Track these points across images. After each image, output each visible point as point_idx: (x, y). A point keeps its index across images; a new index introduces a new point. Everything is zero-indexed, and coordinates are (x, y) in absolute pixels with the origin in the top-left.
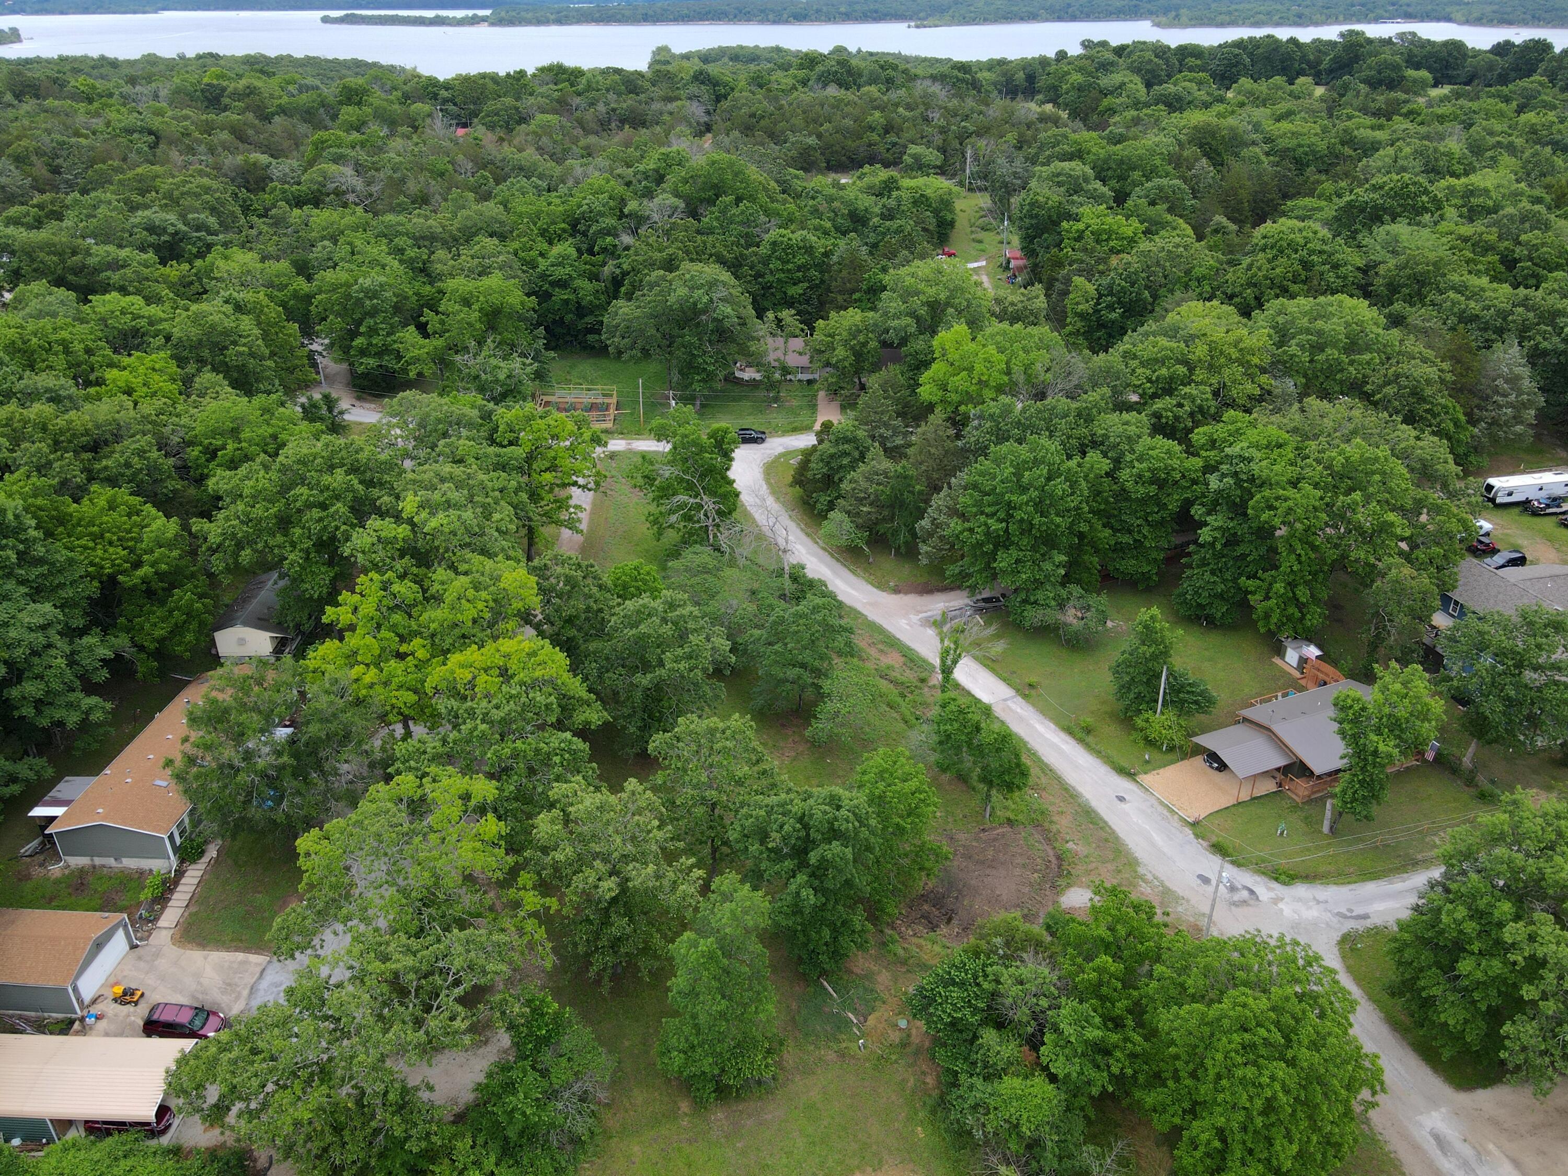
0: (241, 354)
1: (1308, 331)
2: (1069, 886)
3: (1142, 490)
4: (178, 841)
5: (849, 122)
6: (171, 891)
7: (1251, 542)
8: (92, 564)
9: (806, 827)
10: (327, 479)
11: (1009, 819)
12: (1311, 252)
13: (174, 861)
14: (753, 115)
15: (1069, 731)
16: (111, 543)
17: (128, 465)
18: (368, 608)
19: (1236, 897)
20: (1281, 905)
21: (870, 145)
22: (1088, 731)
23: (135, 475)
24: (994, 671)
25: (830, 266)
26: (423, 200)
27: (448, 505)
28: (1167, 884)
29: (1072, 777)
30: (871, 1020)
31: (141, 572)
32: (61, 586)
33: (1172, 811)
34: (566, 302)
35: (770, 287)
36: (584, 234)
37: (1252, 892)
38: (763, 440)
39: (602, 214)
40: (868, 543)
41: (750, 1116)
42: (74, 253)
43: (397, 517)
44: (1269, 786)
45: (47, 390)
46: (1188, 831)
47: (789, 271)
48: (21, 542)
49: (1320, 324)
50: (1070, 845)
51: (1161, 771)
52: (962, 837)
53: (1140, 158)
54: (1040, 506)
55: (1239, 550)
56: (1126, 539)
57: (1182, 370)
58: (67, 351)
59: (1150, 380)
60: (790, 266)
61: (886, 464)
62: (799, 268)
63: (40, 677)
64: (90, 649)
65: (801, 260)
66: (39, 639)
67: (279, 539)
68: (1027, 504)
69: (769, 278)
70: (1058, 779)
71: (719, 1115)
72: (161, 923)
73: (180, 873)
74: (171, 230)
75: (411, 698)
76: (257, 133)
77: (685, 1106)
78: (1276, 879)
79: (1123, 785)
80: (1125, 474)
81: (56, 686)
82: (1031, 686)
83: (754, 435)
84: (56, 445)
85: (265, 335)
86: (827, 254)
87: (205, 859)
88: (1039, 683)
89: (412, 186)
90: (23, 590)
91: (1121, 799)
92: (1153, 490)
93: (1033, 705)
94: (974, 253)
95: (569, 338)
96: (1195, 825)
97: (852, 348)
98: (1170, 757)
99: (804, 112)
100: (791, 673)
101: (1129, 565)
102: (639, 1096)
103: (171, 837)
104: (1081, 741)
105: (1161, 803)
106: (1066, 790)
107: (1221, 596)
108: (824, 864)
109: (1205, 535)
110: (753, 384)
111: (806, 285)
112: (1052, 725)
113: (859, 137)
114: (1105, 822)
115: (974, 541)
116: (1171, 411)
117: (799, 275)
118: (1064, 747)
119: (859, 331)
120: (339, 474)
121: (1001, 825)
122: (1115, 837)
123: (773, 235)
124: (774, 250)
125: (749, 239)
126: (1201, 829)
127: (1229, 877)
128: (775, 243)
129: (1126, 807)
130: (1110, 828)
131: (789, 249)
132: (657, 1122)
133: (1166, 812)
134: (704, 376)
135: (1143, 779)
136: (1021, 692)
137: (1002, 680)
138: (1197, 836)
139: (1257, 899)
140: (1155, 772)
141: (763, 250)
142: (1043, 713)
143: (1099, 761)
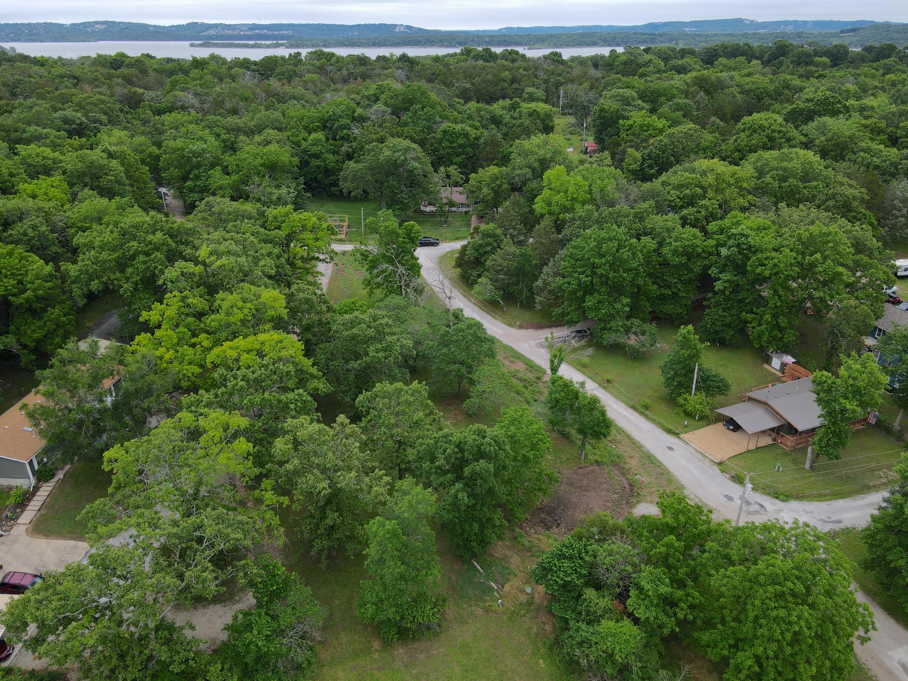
0: (111, 181)
1: (777, 169)
2: (638, 502)
3: (677, 260)
4: (36, 467)
5: (490, 77)
6: (29, 500)
7: (748, 290)
9: (462, 451)
10: (150, 237)
11: (597, 461)
12: (773, 131)
13: (33, 481)
14: (433, 74)
15: (634, 408)
16: (6, 277)
17: (25, 234)
18: (171, 312)
19: (751, 509)
20: (782, 514)
21: (502, 89)
22: (647, 407)
23: (29, 240)
24: (584, 373)
25: (479, 145)
26: (235, 112)
27: (229, 252)
28: (704, 500)
29: (637, 435)
30: (507, 587)
31: (25, 296)
33: (704, 456)
34: (318, 167)
35: (442, 158)
36: (331, 129)
37: (761, 506)
38: (437, 244)
39: (340, 116)
40: (502, 299)
41: (422, 651)
42: (16, 131)
43: (197, 262)
44: (767, 441)
46: (716, 469)
47: (454, 148)
49: (785, 164)
50: (638, 477)
51: (696, 432)
52: (566, 472)
53: (665, 89)
54: (613, 266)
55: (741, 296)
56: (667, 292)
57: (699, 191)
59: (679, 197)
60: (455, 145)
61: (513, 249)
62: (460, 146)
65: (461, 141)
67: (118, 275)
68: (605, 264)
69: (442, 152)
70: (629, 437)
71: (400, 651)
72: (20, 521)
73: (36, 489)
74: (78, 121)
75: (197, 370)
76: (139, 80)
77: (376, 645)
78: (777, 498)
79: (671, 440)
80: (666, 250)
82: (608, 381)
83: (432, 241)
85: (127, 172)
86: (476, 139)
87: (55, 479)
88: (613, 380)
89: (228, 105)
91: (670, 449)
92: (684, 260)
93: (610, 393)
95: (320, 190)
96: (720, 464)
97: (493, 189)
98: (701, 423)
99: (464, 72)
100: (454, 367)
101: (669, 308)
102: (344, 637)
103: (31, 463)
104: (642, 414)
105: (697, 451)
106: (634, 443)
107: (729, 325)
108: (475, 475)
109: (718, 286)
110: (432, 214)
111: (464, 156)
112: (623, 405)
113: (497, 85)
114: (661, 463)
115: (571, 289)
116: (693, 215)
117: (461, 150)
118: (631, 417)
119: (497, 178)
120: (159, 235)
121: (592, 464)
122: (668, 472)
123: (444, 127)
124: (444, 135)
125: (430, 130)
126: (724, 467)
127: (745, 497)
128: (445, 131)
129: (674, 453)
130: (664, 466)
131: (454, 135)
132: (356, 655)
133: (700, 457)
134: (401, 206)
135: (684, 437)
136: (602, 385)
137: (590, 378)
138: (722, 471)
139: (766, 510)
140: (691, 432)
141: (439, 136)
142: (617, 397)
143: (655, 426)
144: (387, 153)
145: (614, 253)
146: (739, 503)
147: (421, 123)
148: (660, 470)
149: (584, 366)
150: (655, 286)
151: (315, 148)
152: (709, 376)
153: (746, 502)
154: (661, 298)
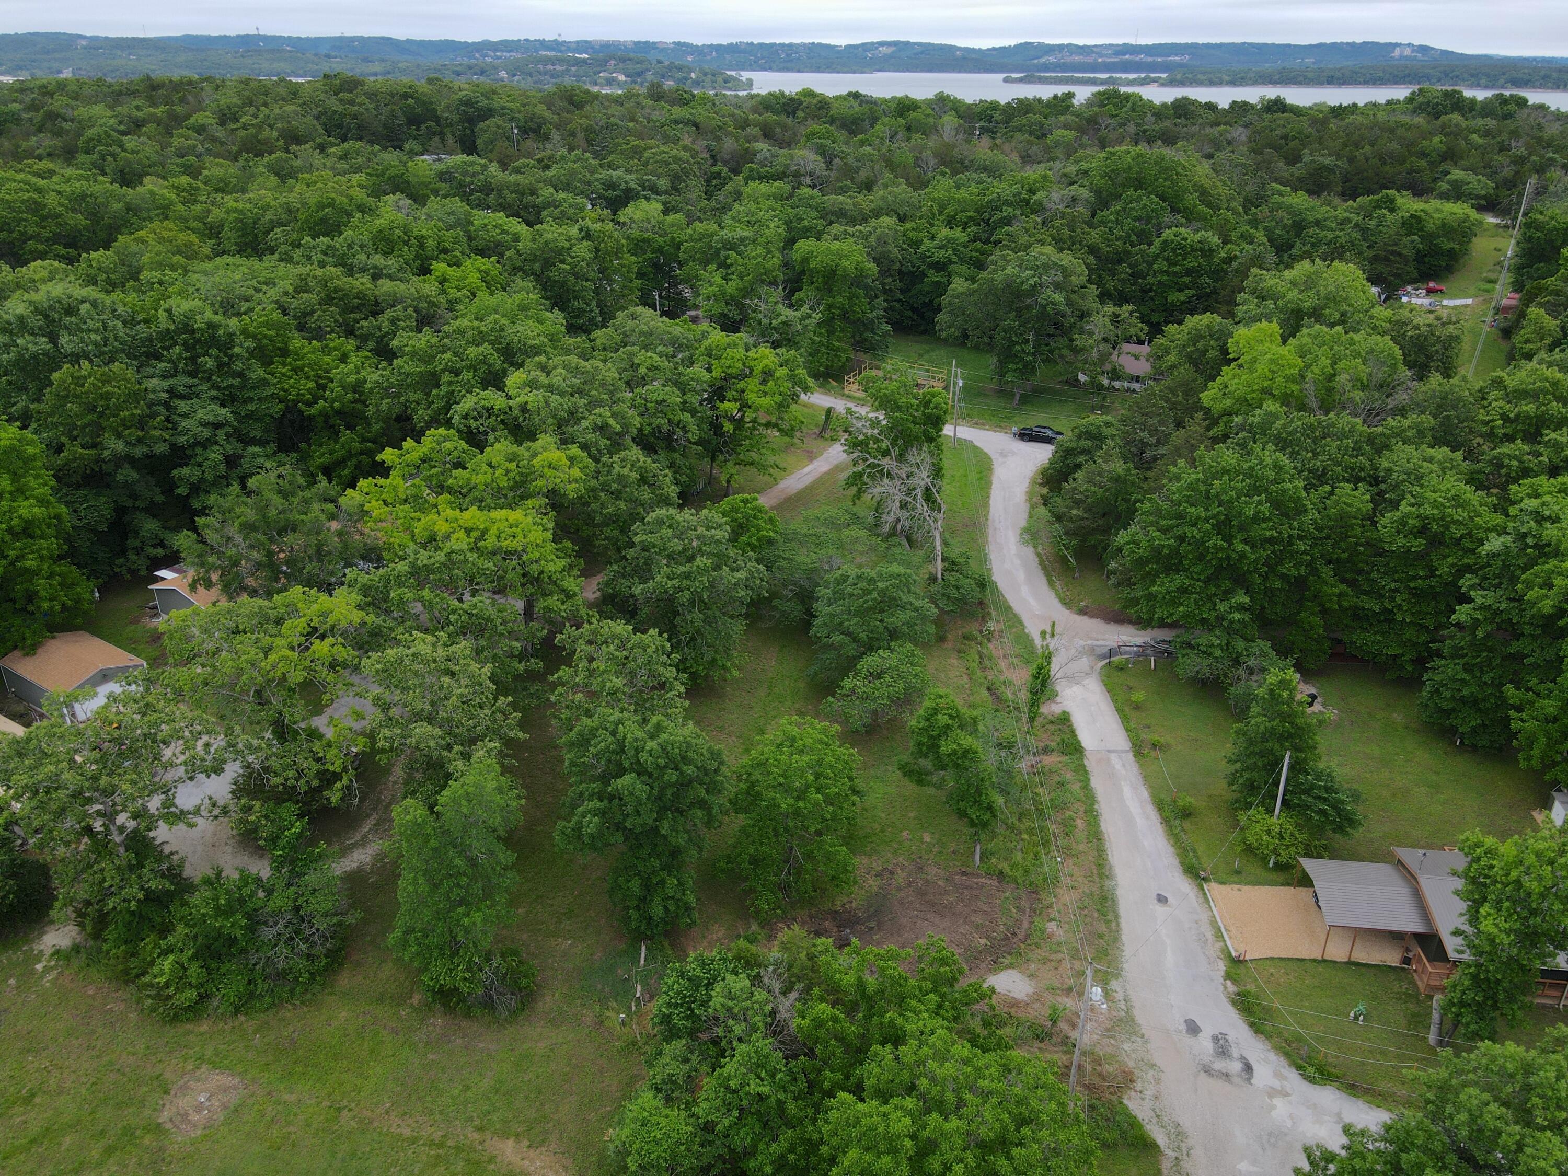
2: (1010, 966)
3: (1400, 541)
5: (1394, 146)
7: (1534, 637)
8: (283, 389)
11: (1001, 873)
15: (1160, 805)
16: (307, 378)
19: (1219, 1065)
20: (1278, 1102)
21: (1410, 172)
22: (1186, 814)
24: (1125, 719)
25: (1226, 273)
27: (550, 386)
28: (1138, 1014)
29: (1119, 856)
31: (318, 405)
32: (251, 400)
33: (1219, 935)
35: (1151, 290)
36: (988, 222)
37: (1248, 1068)
40: (1076, 557)
41: (464, 1035)
44: (1392, 957)
45: (375, 267)
46: (1221, 967)
47: (1175, 273)
48: (226, 354)
50: (1051, 926)
51: (1246, 888)
52: (932, 872)
54: (1224, 527)
55: (1515, 647)
56: (1371, 605)
58: (422, 246)
60: (1178, 268)
61: (1118, 466)
62: (1189, 272)
63: (200, 465)
64: (254, 456)
65: (1193, 262)
66: (206, 433)
68: (1207, 520)
69: (1150, 279)
70: (1101, 853)
71: (438, 1021)
74: (623, 186)
77: (417, 1000)
78: (1299, 1068)
79: (1183, 886)
80: (1387, 520)
81: (209, 476)
82: (1154, 746)
83: (1049, 433)
84: (328, 300)
85: (601, 261)
86: (1226, 261)
88: (1168, 746)
90: (213, 393)
91: (1162, 899)
92: (1418, 545)
93: (1141, 766)
94: (1472, 291)
96: (1237, 962)
98: (1274, 876)
100: (837, 638)
104: (1166, 821)
105: (1213, 923)
106: (1100, 866)
109: (1462, 613)
111: (1192, 292)
112: (1145, 794)
113: (1403, 162)
114: (1117, 917)
115: (1137, 556)
116: (1515, 457)
117: (1187, 279)
118: (1140, 821)
119: (1202, 337)
120: (486, 348)
121: (989, 875)
122: (1115, 937)
123: (1167, 234)
124: (1163, 250)
125: (1144, 237)
126: (1241, 970)
127: (1230, 1039)
128: (1165, 242)
129: (1160, 910)
130: (1118, 925)
131: (1181, 250)
132: (381, 999)
133: (1209, 935)
134: (1020, 366)
135: (1213, 889)
136: (1138, 749)
137: (1127, 730)
138: (1228, 976)
139: (1249, 1080)
140: (1236, 887)
141: (1153, 249)
142: (1146, 778)
143: (1172, 850)
144: (1009, 270)
145: (1230, 502)
146: (1205, 1044)
147: (1129, 223)
148: (1102, 928)
149: (1137, 707)
150: (1343, 587)
151: (942, 252)
152: (1313, 786)
153: (1222, 1047)
154: (1359, 616)
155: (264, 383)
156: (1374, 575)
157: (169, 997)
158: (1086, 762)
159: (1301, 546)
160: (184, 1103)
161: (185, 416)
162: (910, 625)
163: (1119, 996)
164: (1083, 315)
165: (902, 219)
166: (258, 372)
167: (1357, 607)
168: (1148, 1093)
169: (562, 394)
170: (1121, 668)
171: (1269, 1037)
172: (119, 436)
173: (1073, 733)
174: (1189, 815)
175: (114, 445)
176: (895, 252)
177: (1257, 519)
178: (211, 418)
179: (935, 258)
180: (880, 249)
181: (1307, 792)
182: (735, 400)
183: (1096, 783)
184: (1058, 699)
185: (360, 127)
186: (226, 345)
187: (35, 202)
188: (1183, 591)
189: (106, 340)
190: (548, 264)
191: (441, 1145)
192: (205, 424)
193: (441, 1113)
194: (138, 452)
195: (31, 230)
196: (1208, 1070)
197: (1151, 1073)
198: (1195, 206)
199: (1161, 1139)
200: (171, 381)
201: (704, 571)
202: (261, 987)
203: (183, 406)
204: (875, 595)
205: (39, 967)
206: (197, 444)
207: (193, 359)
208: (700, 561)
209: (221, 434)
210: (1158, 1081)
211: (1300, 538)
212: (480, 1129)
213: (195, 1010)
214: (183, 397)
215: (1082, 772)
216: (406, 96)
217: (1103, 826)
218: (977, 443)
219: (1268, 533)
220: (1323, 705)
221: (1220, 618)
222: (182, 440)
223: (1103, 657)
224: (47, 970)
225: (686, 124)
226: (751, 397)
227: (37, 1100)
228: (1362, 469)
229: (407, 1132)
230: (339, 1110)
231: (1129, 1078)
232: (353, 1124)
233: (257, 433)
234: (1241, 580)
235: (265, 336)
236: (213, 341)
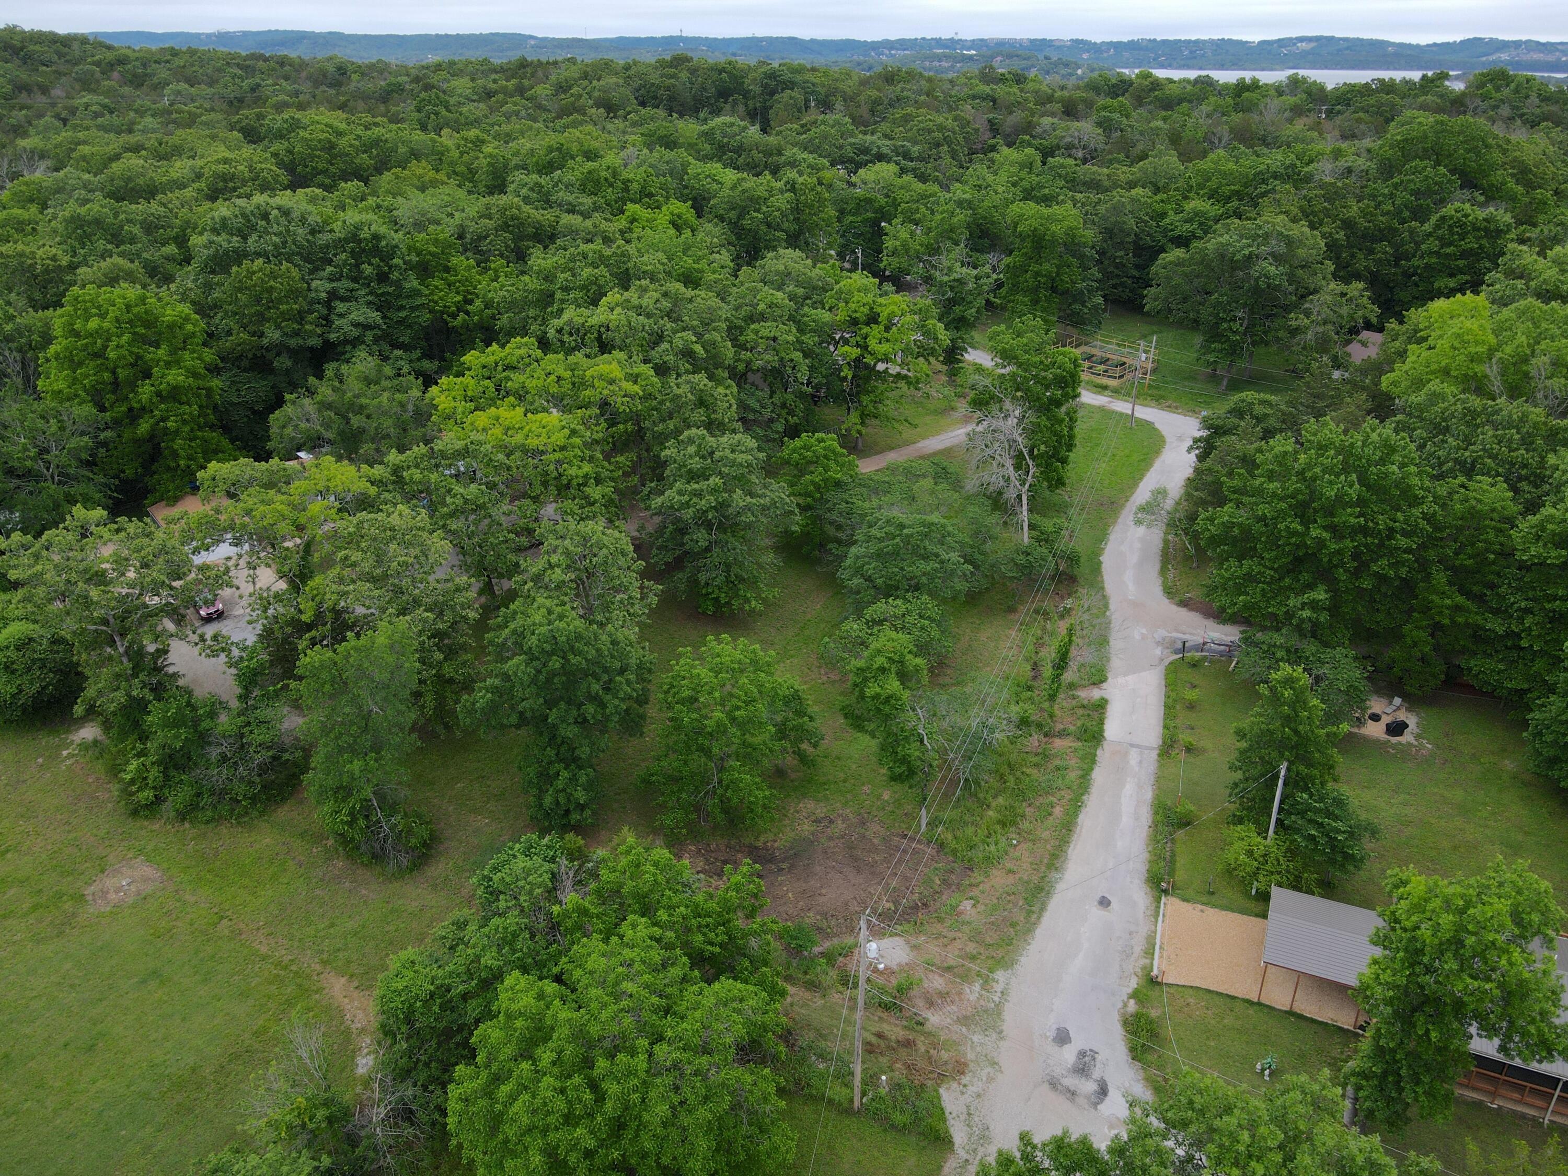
2: (899, 934)
3: (1536, 550)
8: (433, 301)
11: (942, 843)
15: (1158, 809)
19: (1071, 1081)
22: (1183, 822)
24: (1168, 716)
28: (1008, 1009)
32: (402, 308)
33: (1149, 953)
37: (1102, 1092)
45: (570, 204)
46: (1133, 983)
47: (1448, 255)
48: (387, 265)
50: (967, 905)
51: (1211, 912)
52: (874, 828)
56: (1496, 625)
58: (626, 188)
62: (1464, 254)
66: (355, 333)
69: (1415, 262)
70: (1063, 844)
74: (874, 151)
77: (332, 841)
79: (1140, 896)
82: (1187, 749)
84: (505, 227)
88: (1204, 751)
90: (370, 298)
92: (1556, 556)
93: (1161, 766)
96: (1153, 982)
98: (1248, 904)
104: (1155, 825)
105: (1150, 938)
106: (1054, 856)
112: (1149, 795)
114: (1043, 909)
117: (1461, 263)
118: (1126, 820)
120: (601, 270)
121: (929, 842)
122: (1029, 928)
123: (1449, 210)
124: (1438, 227)
125: (1420, 214)
126: (1154, 993)
127: (1099, 1058)
128: (1443, 218)
129: (1097, 913)
130: (1039, 918)
131: (1460, 227)
132: (302, 835)
133: (1138, 950)
134: (1225, 346)
135: (1171, 904)
136: (1167, 748)
137: (1165, 727)
138: (1135, 995)
139: (1095, 1105)
140: (1199, 907)
141: (1427, 227)
142: (1159, 779)
143: (1146, 856)
144: (1225, 239)
145: (1314, 479)
146: (1069, 1055)
147: (1403, 196)
148: (1020, 917)
149: (1191, 706)
150: (1460, 599)
151: (1187, 226)
152: (1309, 808)
153: (1083, 1066)
154: (1479, 636)
155: (416, 293)
156: (1502, 590)
157: (132, 794)
158: (1099, 752)
159: (1403, 542)
160: (109, 882)
161: (341, 316)
162: (930, 576)
163: (999, 987)
164: (1306, 293)
165: (1157, 190)
166: (413, 282)
167: (1477, 626)
168: (971, 1090)
169: (649, 316)
170: (1194, 665)
171: (1146, 1065)
172: (278, 327)
173: (1101, 722)
174: (1188, 824)
175: (272, 335)
176: (1131, 223)
177: (1340, 501)
178: (362, 319)
179: (1177, 233)
180: (1113, 219)
181: (1302, 814)
182: (858, 345)
183: (1098, 775)
184: (1104, 685)
185: (671, 98)
186: (387, 254)
187: (330, 142)
188: (1249, 577)
189: (285, 243)
190: (743, 212)
191: (286, 968)
192: (356, 325)
193: (300, 940)
194: (293, 342)
195: (320, 166)
196: (1054, 1084)
197: (989, 1069)
198: (1504, 183)
199: (959, 1135)
200: (335, 285)
201: (714, 491)
202: (206, 800)
203: (341, 307)
204: (898, 540)
205: (65, 753)
206: (346, 342)
207: (357, 266)
208: (715, 480)
209: (369, 336)
210: (990, 1079)
211: (1405, 534)
212: (324, 963)
213: (152, 808)
214: (343, 299)
215: (1090, 761)
216: (721, 71)
217: (1081, 818)
218: (1157, 425)
219: (1353, 520)
220: (1417, 737)
221: (1289, 615)
222: (333, 337)
223: (1176, 652)
224: (70, 756)
225: (984, 99)
226: (872, 343)
227: (9, 856)
228: (1525, 466)
229: (264, 950)
230: (222, 918)
231: (960, 1068)
232: (226, 932)
233: (405, 339)
234: (1325, 575)
235: (430, 253)
236: (376, 251)
